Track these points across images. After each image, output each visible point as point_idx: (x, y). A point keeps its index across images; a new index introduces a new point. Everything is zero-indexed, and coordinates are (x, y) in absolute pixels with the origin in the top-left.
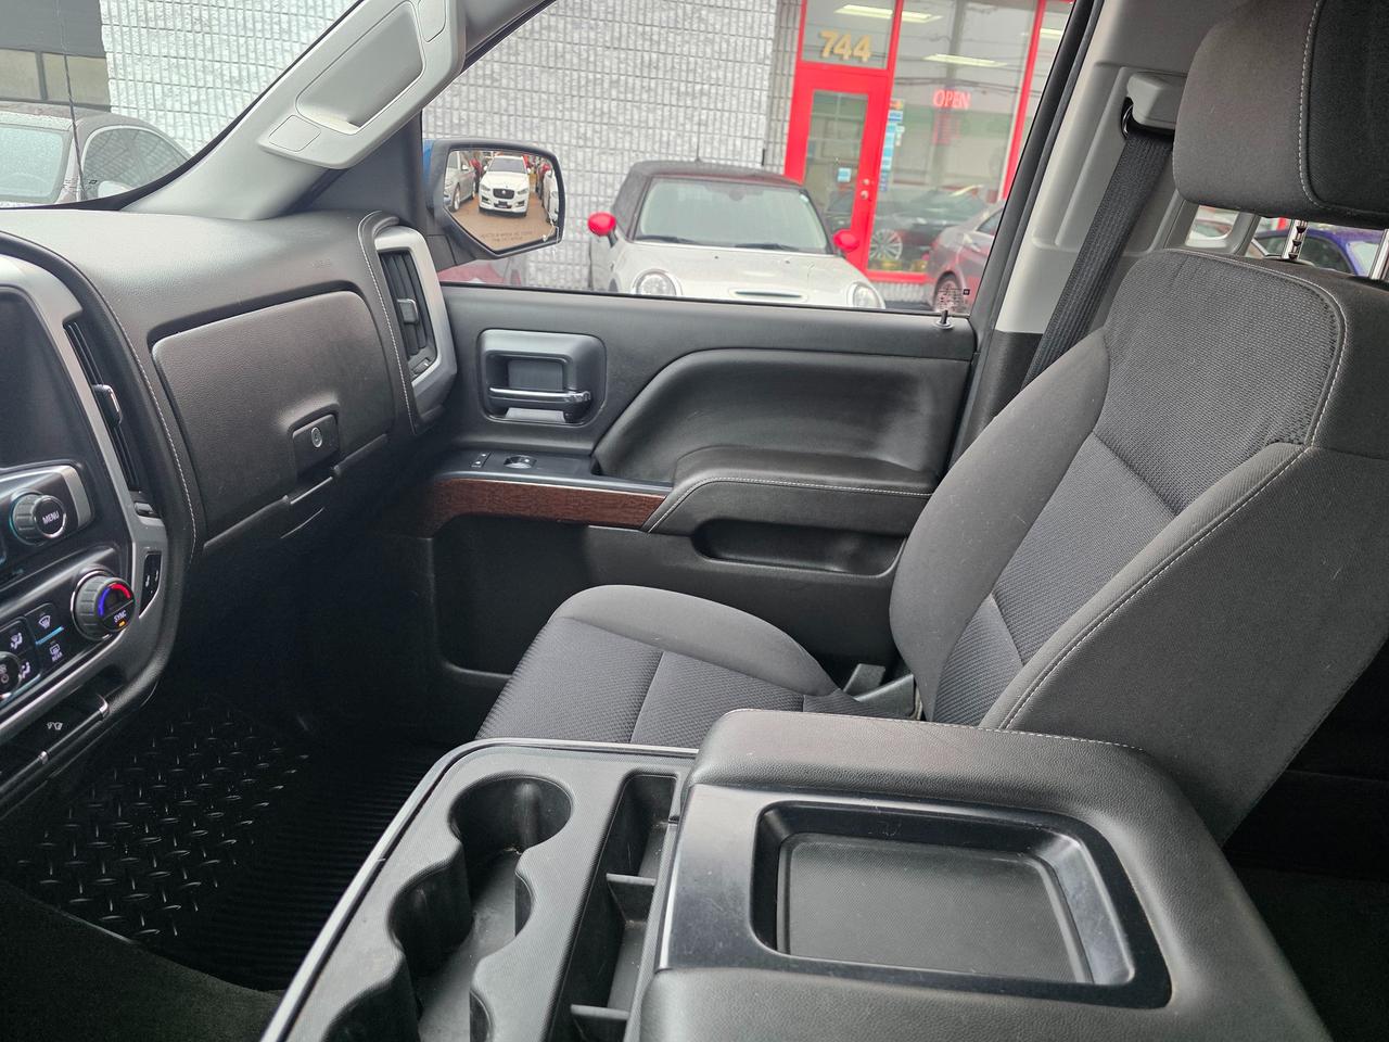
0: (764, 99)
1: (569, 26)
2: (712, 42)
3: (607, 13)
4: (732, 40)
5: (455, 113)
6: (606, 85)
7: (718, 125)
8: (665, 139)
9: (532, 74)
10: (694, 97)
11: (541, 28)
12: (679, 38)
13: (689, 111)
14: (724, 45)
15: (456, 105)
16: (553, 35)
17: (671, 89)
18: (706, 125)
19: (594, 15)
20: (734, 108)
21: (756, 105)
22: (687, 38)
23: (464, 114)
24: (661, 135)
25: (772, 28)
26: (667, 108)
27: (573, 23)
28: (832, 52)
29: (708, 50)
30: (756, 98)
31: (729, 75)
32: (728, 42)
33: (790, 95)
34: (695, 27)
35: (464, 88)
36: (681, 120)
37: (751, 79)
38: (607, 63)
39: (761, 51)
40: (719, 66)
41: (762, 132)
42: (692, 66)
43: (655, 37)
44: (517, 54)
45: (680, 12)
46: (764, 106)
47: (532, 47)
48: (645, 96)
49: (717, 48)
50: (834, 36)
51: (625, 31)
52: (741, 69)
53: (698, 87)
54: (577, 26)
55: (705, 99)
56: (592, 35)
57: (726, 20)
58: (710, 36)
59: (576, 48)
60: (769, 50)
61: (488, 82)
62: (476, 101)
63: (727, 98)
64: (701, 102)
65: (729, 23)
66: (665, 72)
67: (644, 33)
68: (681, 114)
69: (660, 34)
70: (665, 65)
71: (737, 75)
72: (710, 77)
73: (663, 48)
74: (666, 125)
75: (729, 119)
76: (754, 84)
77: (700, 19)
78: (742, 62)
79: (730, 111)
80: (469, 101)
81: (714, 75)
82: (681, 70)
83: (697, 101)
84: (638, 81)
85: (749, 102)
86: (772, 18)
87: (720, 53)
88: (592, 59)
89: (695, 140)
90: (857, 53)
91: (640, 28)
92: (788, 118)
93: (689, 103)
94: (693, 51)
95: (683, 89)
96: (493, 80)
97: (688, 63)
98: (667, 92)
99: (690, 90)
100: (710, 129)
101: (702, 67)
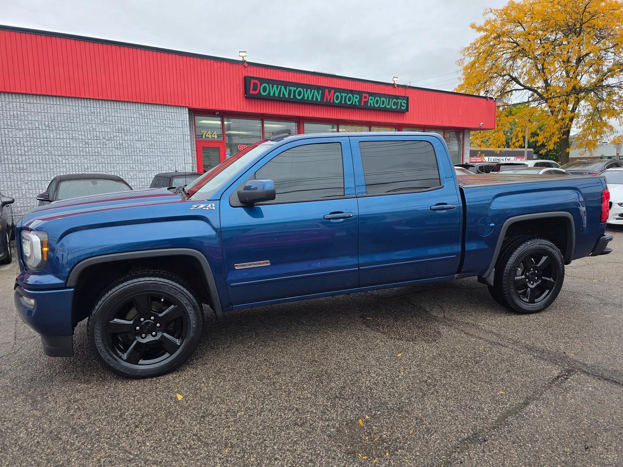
0: (190, 152)
1: (123, 136)
2: (171, 137)
3: (135, 131)
4: (177, 136)
5: (86, 165)
6: (138, 152)
7: (176, 161)
8: (160, 166)
9: (112, 150)
11: (114, 136)
12: (160, 137)
13: (167, 157)
14: (175, 138)
15: (86, 162)
16: (118, 138)
17: (160, 151)
18: (173, 161)
19: (131, 132)
20: (181, 155)
21: (187, 154)
22: (163, 136)
23: (89, 165)
24: (159, 165)
25: (189, 132)
26: (159, 157)
27: (125, 134)
28: (205, 137)
29: (170, 139)
30: (188, 152)
31: (178, 146)
33: (195, 150)
34: (165, 133)
35: (88, 157)
36: (164, 160)
38: (137, 145)
39: (186, 138)
40: (174, 144)
41: (191, 161)
42: (166, 144)
43: (152, 137)
44: (106, 145)
45: (159, 129)
46: (190, 154)
47: (111, 142)
48: (151, 154)
49: (172, 138)
50: (205, 132)
51: (142, 135)
52: (181, 144)
53: (168, 150)
54: (127, 135)
55: (171, 153)
56: (131, 137)
58: (170, 135)
59: (126, 141)
60: (189, 138)
61: (97, 154)
62: (93, 160)
63: (178, 153)
64: (170, 154)
65: (175, 131)
66: (157, 146)
67: (148, 135)
68: (164, 158)
69: (153, 136)
70: (157, 144)
71: (180, 146)
72: (172, 147)
73: (155, 140)
74: (160, 162)
75: (180, 158)
76: (186, 148)
77: (166, 131)
78: (181, 142)
80: (90, 160)
82: (162, 146)
83: (168, 154)
84: (148, 150)
85: (185, 153)
86: (188, 129)
87: (174, 140)
88: (132, 144)
89: (170, 165)
90: (213, 136)
91: (147, 135)
92: (196, 156)
93: (166, 155)
94: (165, 140)
95: (164, 151)
96: (98, 153)
97: (164, 143)
98: (159, 152)
99: (166, 151)
100: (174, 162)
101: (169, 144)
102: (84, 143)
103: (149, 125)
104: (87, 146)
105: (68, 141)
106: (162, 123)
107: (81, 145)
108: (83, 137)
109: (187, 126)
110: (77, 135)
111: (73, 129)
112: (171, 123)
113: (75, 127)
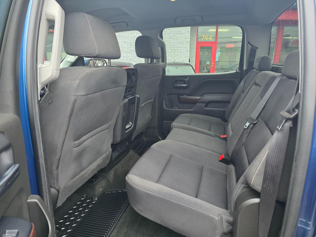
0: (189, 49)
2: (178, 40)
4: (182, 39)
5: (130, 57)
7: (180, 55)
8: (169, 59)
10: (175, 50)
12: (171, 40)
13: (174, 53)
14: (180, 40)
15: (130, 56)
18: (177, 55)
20: (183, 52)
21: (187, 51)
22: (173, 39)
23: (131, 57)
24: (169, 58)
25: (189, 36)
26: (169, 53)
28: (204, 39)
29: (177, 41)
30: (187, 49)
31: (181, 46)
32: (181, 39)
33: (195, 48)
34: (174, 37)
35: (131, 53)
36: (172, 55)
37: (186, 46)
39: (188, 40)
40: (179, 44)
41: (189, 56)
42: (174, 45)
43: (167, 40)
45: (171, 35)
46: (189, 51)
49: (179, 41)
50: (204, 36)
52: (184, 44)
53: (175, 48)
55: (177, 50)
57: (180, 36)
58: (177, 39)
60: (189, 40)
62: (133, 55)
63: (181, 50)
65: (181, 36)
66: (169, 46)
68: (172, 54)
69: (167, 39)
71: (183, 45)
72: (177, 46)
73: (168, 42)
74: (169, 56)
75: (182, 54)
76: (187, 47)
77: (175, 36)
78: (184, 43)
79: (182, 52)
80: (132, 55)
81: (178, 46)
82: (172, 46)
83: (175, 51)
85: (186, 50)
86: (189, 34)
87: (179, 42)
89: (175, 58)
90: (209, 39)
92: (195, 53)
94: (174, 42)
95: (172, 49)
97: (173, 44)
98: (169, 50)
100: (178, 56)
101: (176, 45)
102: (130, 45)
103: (166, 32)
104: (131, 46)
105: (122, 44)
106: (173, 31)
107: (128, 46)
108: (130, 41)
109: (189, 32)
110: (127, 40)
111: (125, 37)
112: (179, 30)
113: (126, 36)
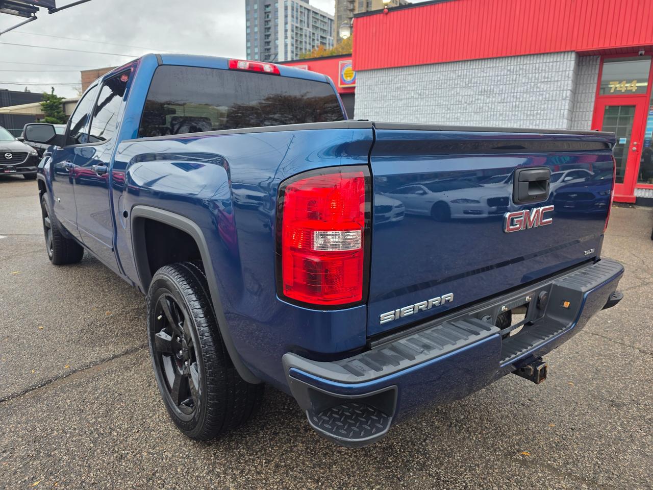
1: (485, 98)
2: (542, 95)
3: (499, 91)
4: (551, 93)
6: (498, 116)
9: (471, 115)
10: (533, 116)
11: (475, 100)
12: (528, 95)
13: (531, 121)
14: (548, 95)
16: (479, 102)
17: (524, 114)
19: (495, 92)
20: (551, 118)
21: (561, 116)
22: (531, 95)
26: (522, 121)
27: (487, 97)
29: (540, 98)
30: (562, 113)
31: (550, 106)
32: (549, 94)
34: (535, 90)
37: (560, 106)
38: (499, 108)
39: (565, 95)
40: (545, 103)
42: (533, 105)
43: (518, 96)
44: (466, 109)
45: (529, 86)
47: (472, 107)
48: (513, 118)
49: (544, 96)
51: (506, 96)
52: (555, 103)
53: (535, 112)
54: (489, 97)
56: (494, 99)
57: (549, 86)
58: (542, 93)
59: (487, 105)
60: (569, 94)
61: (456, 120)
63: (549, 115)
64: (537, 117)
66: (522, 108)
67: (513, 96)
68: (528, 123)
69: (520, 95)
70: (522, 106)
71: (553, 105)
72: (541, 108)
73: (521, 100)
75: (549, 123)
76: (561, 108)
77: (537, 87)
78: (555, 100)
79: (549, 119)
81: (543, 107)
84: (510, 113)
85: (559, 115)
87: (545, 98)
88: (493, 107)
91: (512, 94)
93: (532, 118)
94: (534, 99)
95: (529, 113)
96: (457, 119)
97: (531, 104)
99: (532, 113)
101: (538, 104)
102: (446, 109)
103: (517, 82)
104: (449, 111)
105: (434, 108)
106: (533, 79)
107: (444, 111)
108: (447, 103)
109: (568, 77)
110: (442, 101)
111: (440, 96)
112: (546, 76)
113: (441, 93)
